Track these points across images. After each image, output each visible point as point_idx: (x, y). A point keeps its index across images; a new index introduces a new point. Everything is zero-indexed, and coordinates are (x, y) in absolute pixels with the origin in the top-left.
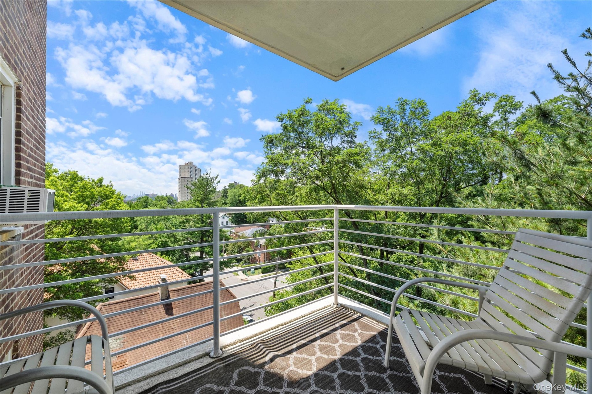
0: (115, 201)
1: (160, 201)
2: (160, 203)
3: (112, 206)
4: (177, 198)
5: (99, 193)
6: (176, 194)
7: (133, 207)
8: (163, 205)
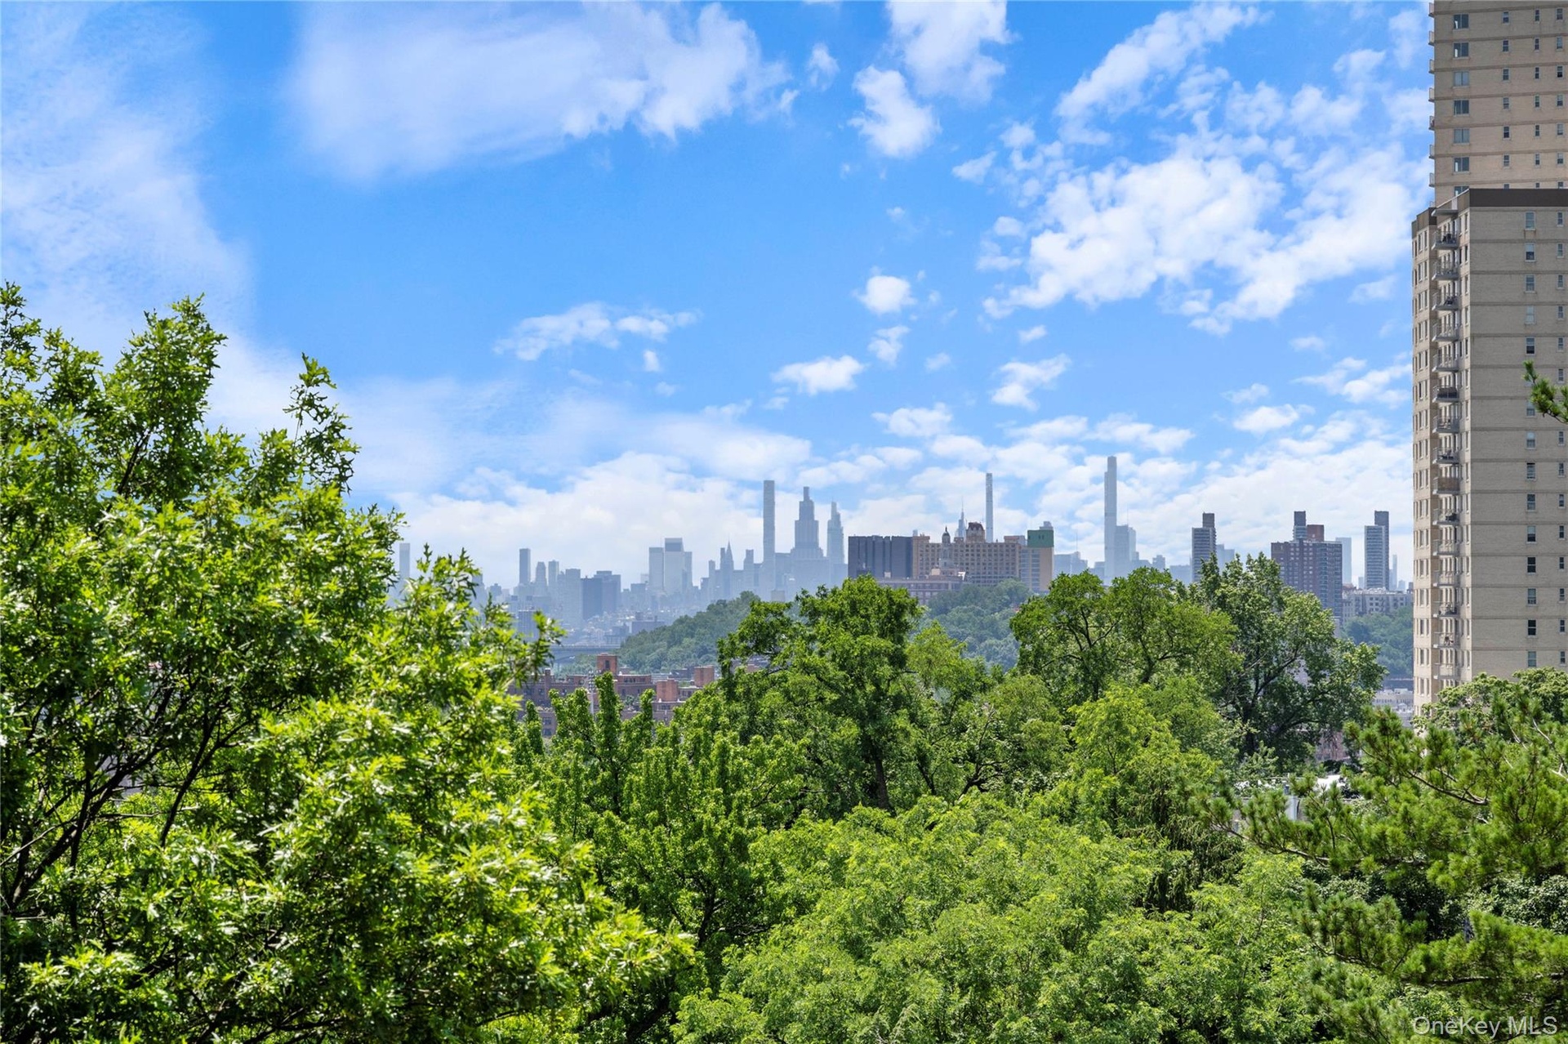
0: (378, 744)
1: (1093, 686)
2: (1096, 713)
3: (344, 829)
4: (1401, 606)
5: (148, 600)
6: (1378, 534)
7: (654, 792)
8: (1146, 759)
